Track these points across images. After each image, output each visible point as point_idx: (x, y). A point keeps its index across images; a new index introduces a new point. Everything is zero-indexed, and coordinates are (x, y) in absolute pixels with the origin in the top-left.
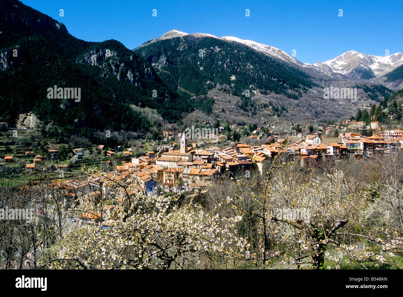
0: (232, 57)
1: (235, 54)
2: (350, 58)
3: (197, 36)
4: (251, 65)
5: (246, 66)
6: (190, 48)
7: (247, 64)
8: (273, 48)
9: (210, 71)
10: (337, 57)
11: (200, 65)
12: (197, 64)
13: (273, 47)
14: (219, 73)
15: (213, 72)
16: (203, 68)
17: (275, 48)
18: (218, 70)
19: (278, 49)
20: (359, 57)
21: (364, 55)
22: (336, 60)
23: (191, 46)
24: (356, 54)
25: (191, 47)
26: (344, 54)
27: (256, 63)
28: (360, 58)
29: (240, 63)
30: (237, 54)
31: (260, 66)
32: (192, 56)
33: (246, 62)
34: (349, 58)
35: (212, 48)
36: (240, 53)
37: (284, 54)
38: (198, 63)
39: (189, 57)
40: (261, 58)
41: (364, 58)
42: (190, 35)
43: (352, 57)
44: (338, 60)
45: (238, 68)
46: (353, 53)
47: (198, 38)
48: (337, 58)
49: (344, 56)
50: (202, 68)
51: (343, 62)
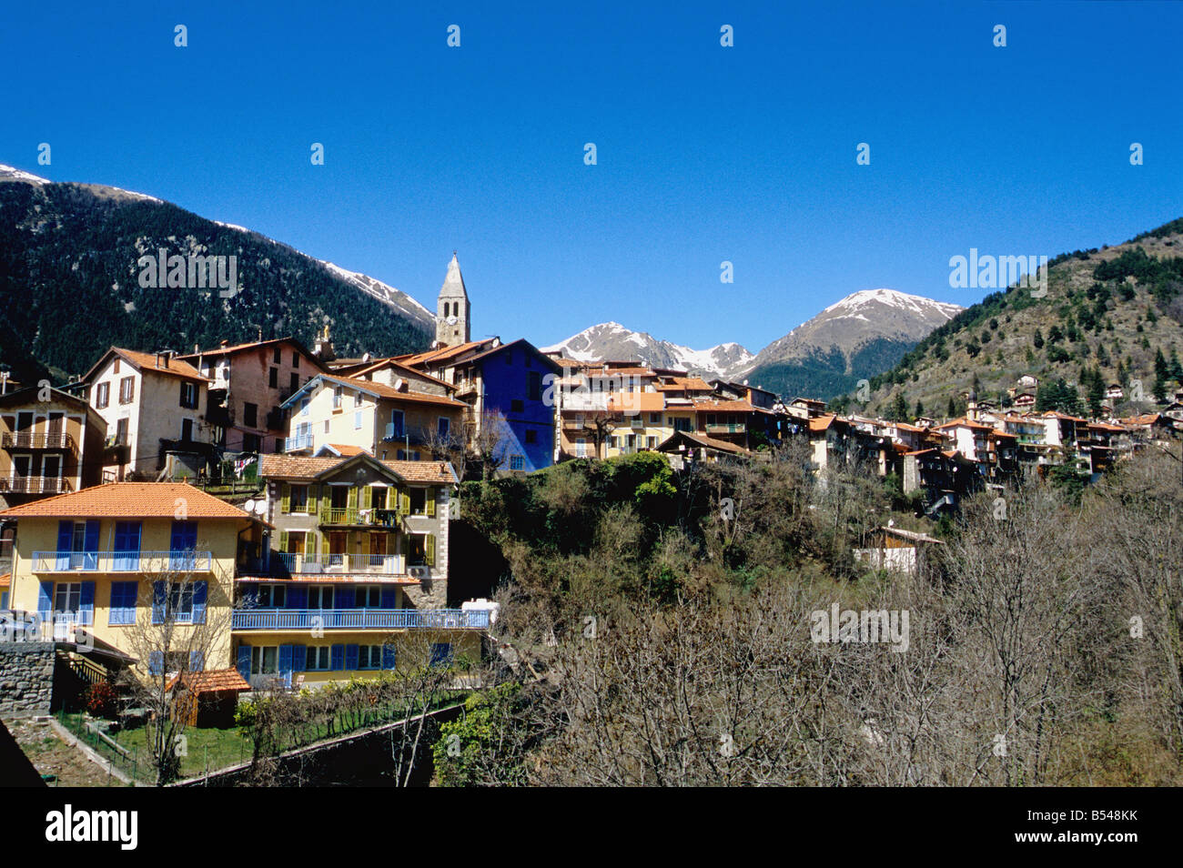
0: (254, 281)
1: (264, 270)
2: (608, 345)
3: (102, 192)
4: (325, 313)
5: (307, 317)
6: (75, 228)
7: (312, 310)
8: (377, 284)
9: (165, 319)
10: (571, 339)
11: (120, 292)
12: (109, 290)
13: (376, 281)
14: (202, 331)
15: (178, 323)
16: (136, 306)
17: (382, 285)
18: (200, 320)
19: (393, 290)
20: (634, 344)
21: (647, 338)
22: (568, 345)
23: (82, 223)
24: (626, 334)
25: (81, 227)
26: (591, 329)
27: (341, 311)
28: (638, 345)
29: (283, 304)
30: (270, 270)
31: (357, 320)
32: (86, 258)
33: (304, 302)
34: (605, 343)
35: (172, 238)
36: (283, 271)
37: (415, 306)
38: (116, 287)
39: (74, 259)
40: (354, 298)
41: (647, 348)
42: (75, 184)
43: (613, 340)
44: (573, 345)
45: (275, 320)
46: (614, 331)
47: (110, 202)
48: (571, 342)
49: (591, 336)
50: (129, 307)
51: (590, 353)
